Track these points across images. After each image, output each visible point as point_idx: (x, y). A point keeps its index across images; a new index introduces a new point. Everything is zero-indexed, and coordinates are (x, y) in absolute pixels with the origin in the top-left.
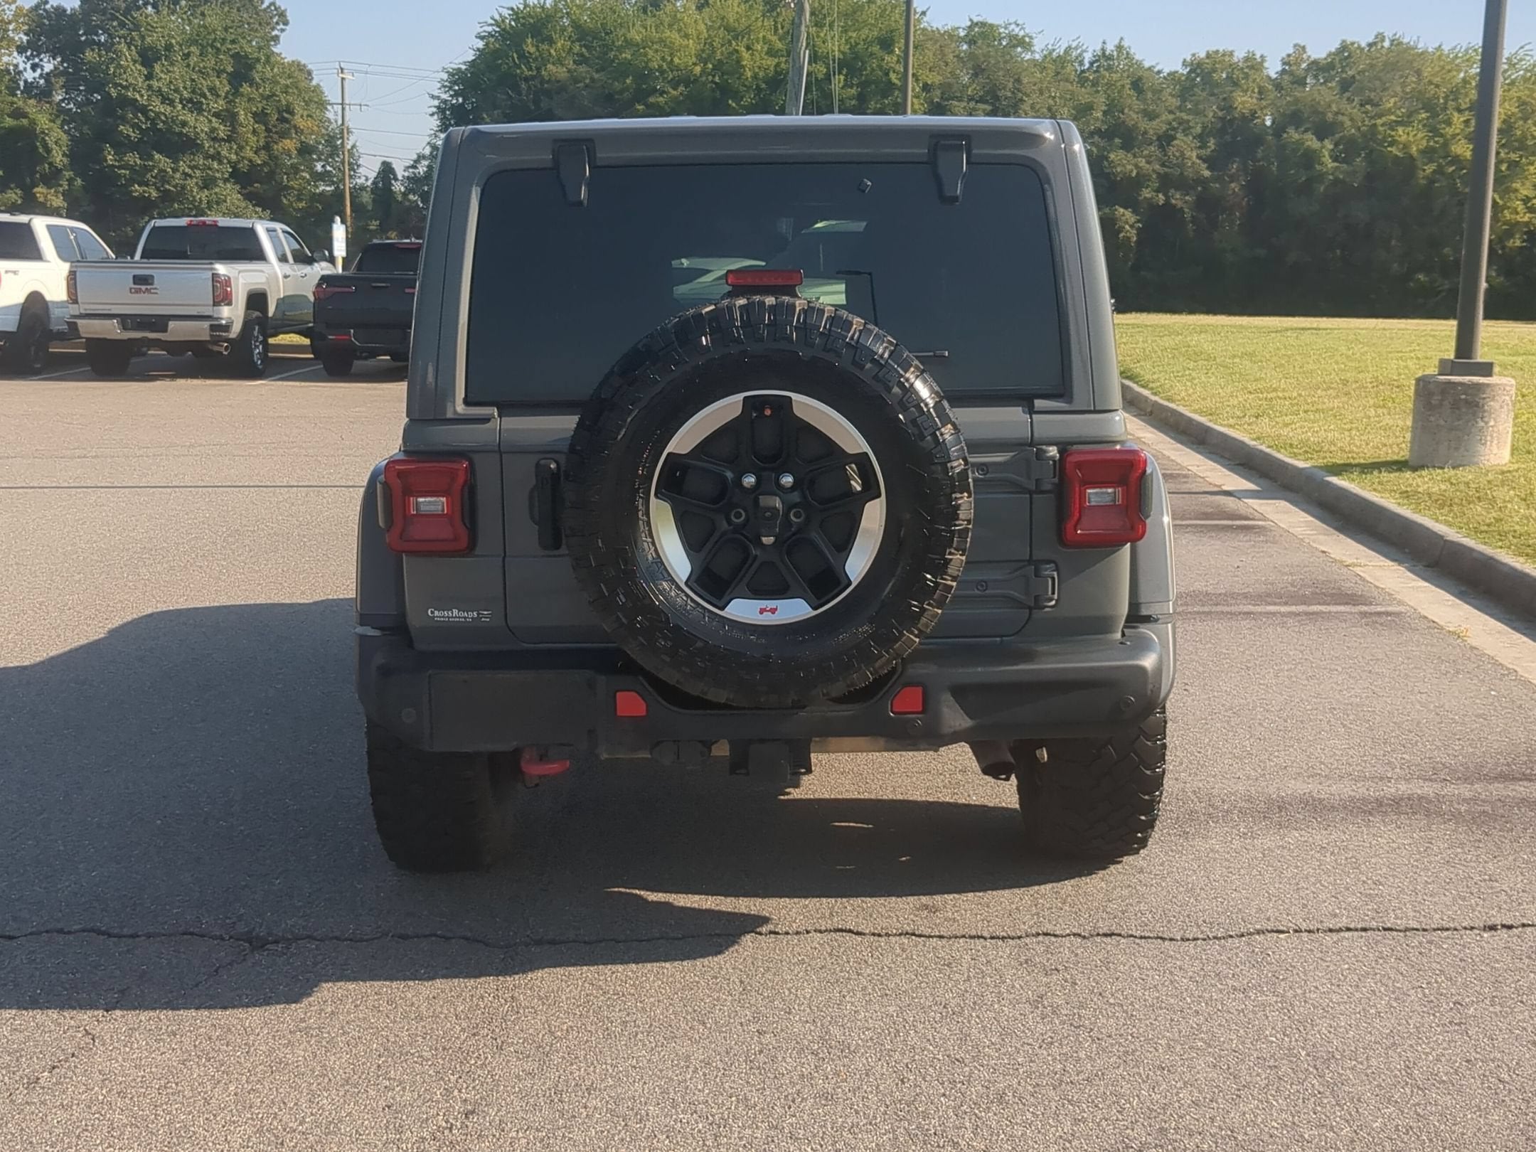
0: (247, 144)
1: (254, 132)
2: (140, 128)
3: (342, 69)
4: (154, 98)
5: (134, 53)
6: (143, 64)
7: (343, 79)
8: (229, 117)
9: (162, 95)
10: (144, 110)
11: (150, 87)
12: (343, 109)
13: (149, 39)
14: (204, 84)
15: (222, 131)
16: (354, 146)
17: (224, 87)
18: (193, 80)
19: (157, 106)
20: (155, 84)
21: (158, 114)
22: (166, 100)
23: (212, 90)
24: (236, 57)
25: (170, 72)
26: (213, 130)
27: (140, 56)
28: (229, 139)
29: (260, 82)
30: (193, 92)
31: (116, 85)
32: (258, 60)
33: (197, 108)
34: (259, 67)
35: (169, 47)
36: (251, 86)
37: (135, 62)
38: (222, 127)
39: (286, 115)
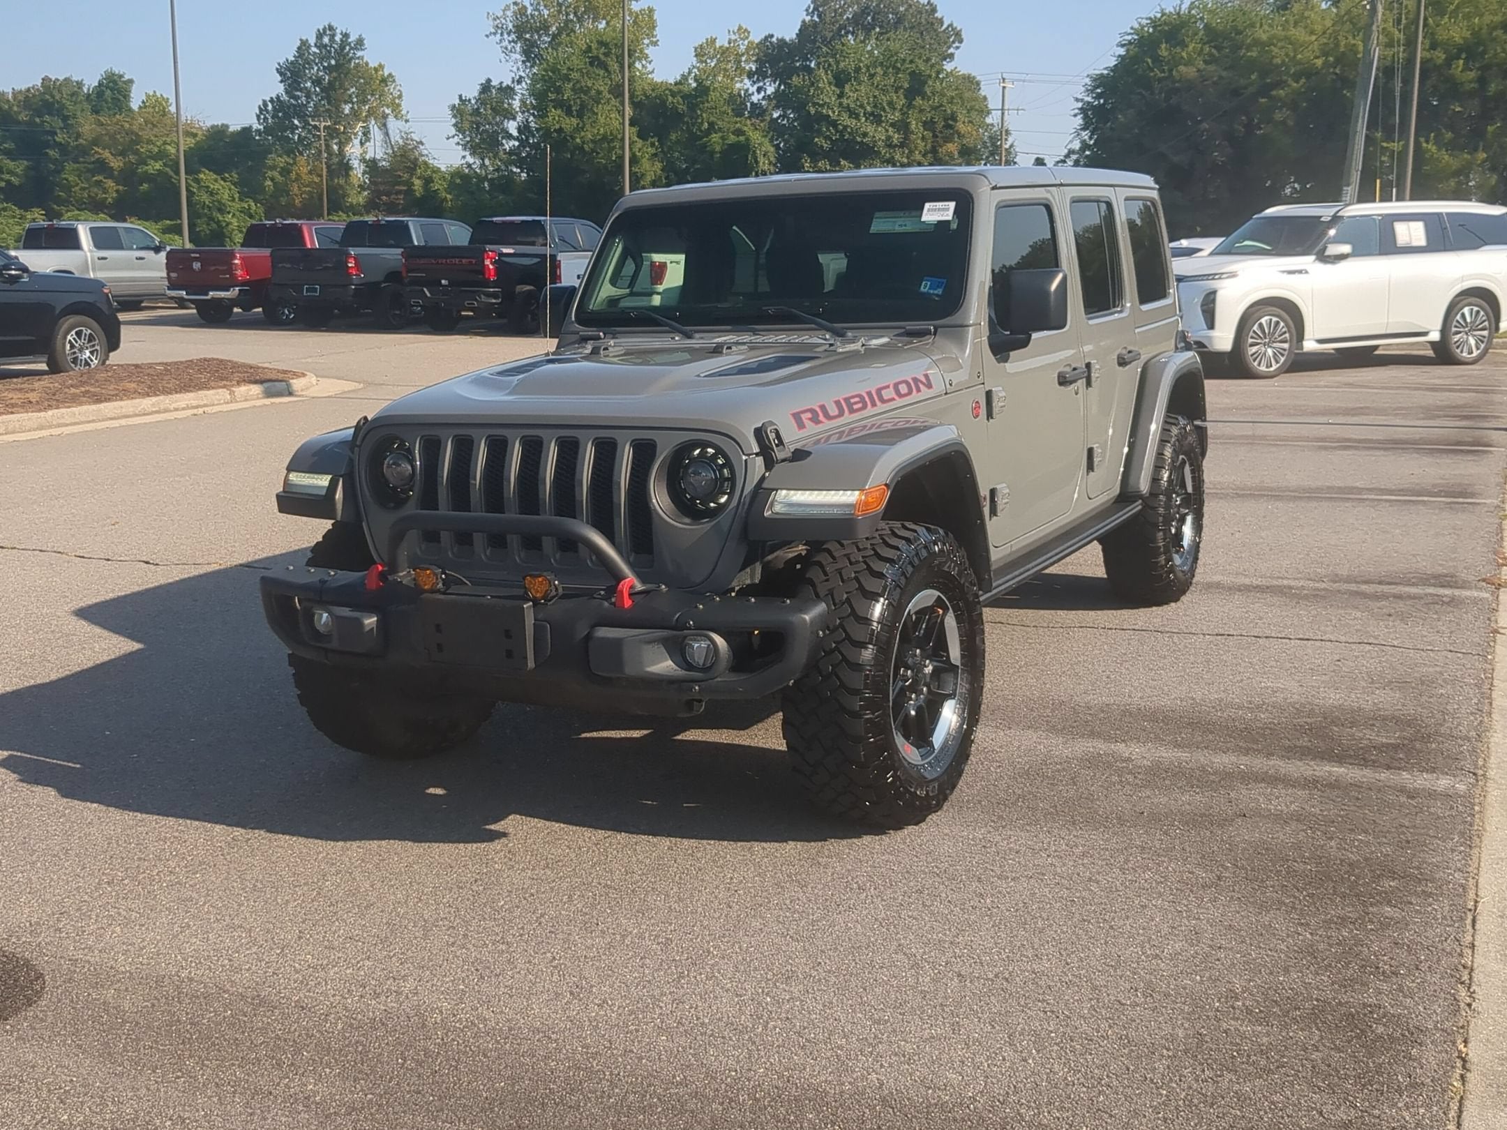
0: (916, 148)
1: (923, 138)
2: (831, 139)
3: (1004, 79)
4: (844, 114)
5: (830, 76)
6: (836, 86)
7: (1004, 87)
8: (902, 126)
9: (849, 111)
10: (834, 124)
11: (841, 104)
12: (1003, 114)
13: (842, 65)
14: (884, 99)
15: (896, 138)
16: (1011, 146)
17: (901, 101)
18: (875, 97)
19: (846, 120)
20: (845, 101)
21: (845, 127)
22: (853, 114)
23: (890, 103)
24: (913, 74)
25: (857, 90)
26: (889, 138)
27: (835, 78)
28: (902, 145)
29: (930, 95)
30: (875, 106)
31: (814, 104)
32: (930, 76)
33: (876, 119)
34: (930, 83)
35: (858, 70)
36: (923, 99)
37: (830, 83)
38: (896, 136)
39: (951, 122)
